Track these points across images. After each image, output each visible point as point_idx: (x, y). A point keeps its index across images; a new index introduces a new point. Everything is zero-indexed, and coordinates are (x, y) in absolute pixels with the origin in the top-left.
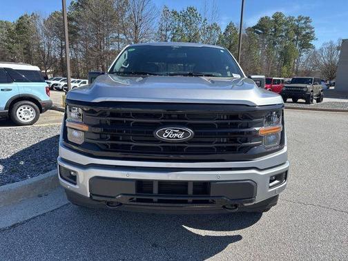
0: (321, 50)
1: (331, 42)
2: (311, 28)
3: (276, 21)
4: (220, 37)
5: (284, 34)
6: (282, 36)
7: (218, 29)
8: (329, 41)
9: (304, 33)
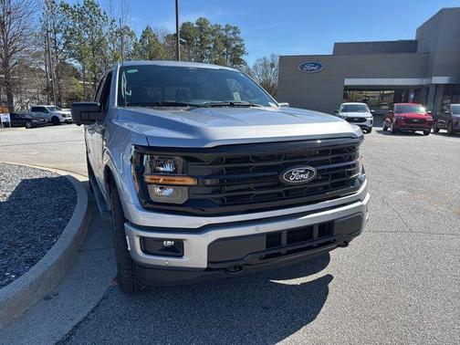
0: (255, 67)
1: (265, 58)
2: (241, 40)
3: (201, 29)
4: (135, 45)
5: (212, 46)
6: (209, 48)
7: (131, 35)
8: (262, 57)
9: (234, 46)
